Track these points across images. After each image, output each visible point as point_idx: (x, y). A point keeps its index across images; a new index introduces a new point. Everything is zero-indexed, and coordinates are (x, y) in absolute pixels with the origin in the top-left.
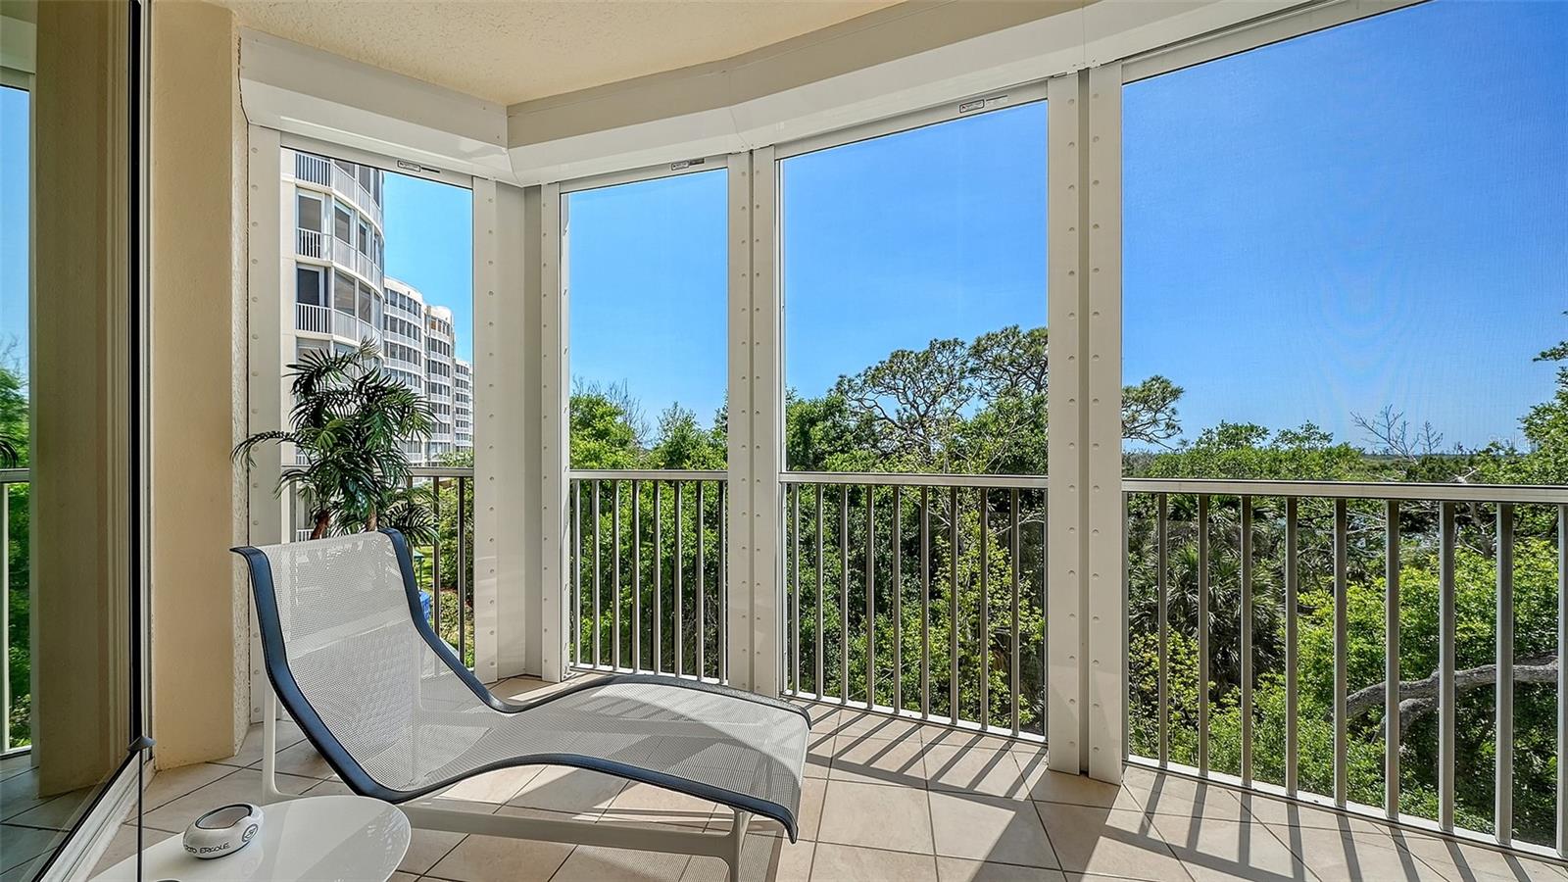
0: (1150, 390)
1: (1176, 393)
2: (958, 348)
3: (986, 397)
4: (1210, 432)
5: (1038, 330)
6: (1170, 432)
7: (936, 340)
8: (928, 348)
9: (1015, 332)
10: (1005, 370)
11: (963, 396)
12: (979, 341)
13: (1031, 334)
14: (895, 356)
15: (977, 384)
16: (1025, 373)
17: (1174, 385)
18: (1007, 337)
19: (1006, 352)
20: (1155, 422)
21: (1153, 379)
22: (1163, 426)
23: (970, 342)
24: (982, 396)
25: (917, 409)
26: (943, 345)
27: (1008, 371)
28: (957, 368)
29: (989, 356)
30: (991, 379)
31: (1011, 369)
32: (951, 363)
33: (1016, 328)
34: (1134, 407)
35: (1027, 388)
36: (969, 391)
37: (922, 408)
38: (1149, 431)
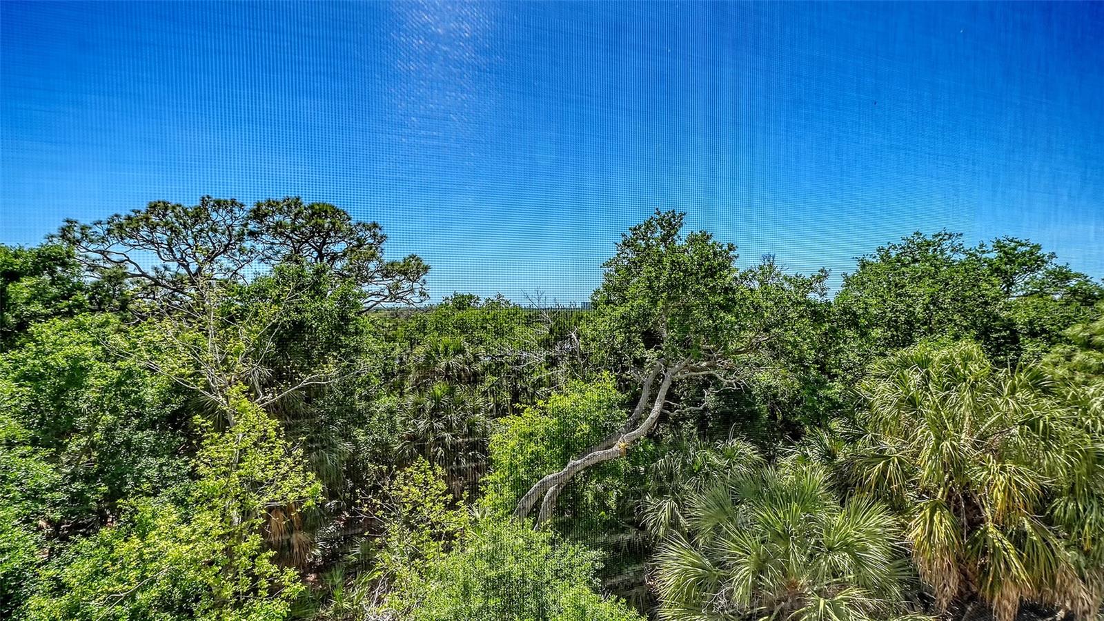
0: (409, 265)
1: (426, 269)
2: (236, 210)
3: (266, 261)
4: (447, 299)
5: (318, 205)
6: (422, 298)
7: (208, 197)
8: (199, 203)
9: (297, 203)
10: (288, 237)
11: (245, 257)
12: (259, 206)
13: (312, 207)
14: (153, 207)
15: (260, 247)
16: (307, 241)
17: (425, 263)
18: (289, 206)
19: (288, 221)
20: (412, 290)
21: (411, 257)
22: (417, 294)
23: (250, 206)
24: (262, 260)
25: (187, 267)
26: (219, 203)
27: (291, 238)
28: (237, 229)
29: (270, 221)
30: (272, 244)
31: (294, 236)
32: (229, 222)
33: (298, 199)
34: (398, 278)
35: (309, 256)
36: (252, 252)
37: (193, 267)
38: (408, 297)
